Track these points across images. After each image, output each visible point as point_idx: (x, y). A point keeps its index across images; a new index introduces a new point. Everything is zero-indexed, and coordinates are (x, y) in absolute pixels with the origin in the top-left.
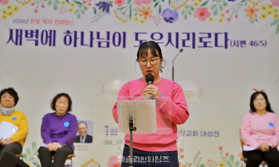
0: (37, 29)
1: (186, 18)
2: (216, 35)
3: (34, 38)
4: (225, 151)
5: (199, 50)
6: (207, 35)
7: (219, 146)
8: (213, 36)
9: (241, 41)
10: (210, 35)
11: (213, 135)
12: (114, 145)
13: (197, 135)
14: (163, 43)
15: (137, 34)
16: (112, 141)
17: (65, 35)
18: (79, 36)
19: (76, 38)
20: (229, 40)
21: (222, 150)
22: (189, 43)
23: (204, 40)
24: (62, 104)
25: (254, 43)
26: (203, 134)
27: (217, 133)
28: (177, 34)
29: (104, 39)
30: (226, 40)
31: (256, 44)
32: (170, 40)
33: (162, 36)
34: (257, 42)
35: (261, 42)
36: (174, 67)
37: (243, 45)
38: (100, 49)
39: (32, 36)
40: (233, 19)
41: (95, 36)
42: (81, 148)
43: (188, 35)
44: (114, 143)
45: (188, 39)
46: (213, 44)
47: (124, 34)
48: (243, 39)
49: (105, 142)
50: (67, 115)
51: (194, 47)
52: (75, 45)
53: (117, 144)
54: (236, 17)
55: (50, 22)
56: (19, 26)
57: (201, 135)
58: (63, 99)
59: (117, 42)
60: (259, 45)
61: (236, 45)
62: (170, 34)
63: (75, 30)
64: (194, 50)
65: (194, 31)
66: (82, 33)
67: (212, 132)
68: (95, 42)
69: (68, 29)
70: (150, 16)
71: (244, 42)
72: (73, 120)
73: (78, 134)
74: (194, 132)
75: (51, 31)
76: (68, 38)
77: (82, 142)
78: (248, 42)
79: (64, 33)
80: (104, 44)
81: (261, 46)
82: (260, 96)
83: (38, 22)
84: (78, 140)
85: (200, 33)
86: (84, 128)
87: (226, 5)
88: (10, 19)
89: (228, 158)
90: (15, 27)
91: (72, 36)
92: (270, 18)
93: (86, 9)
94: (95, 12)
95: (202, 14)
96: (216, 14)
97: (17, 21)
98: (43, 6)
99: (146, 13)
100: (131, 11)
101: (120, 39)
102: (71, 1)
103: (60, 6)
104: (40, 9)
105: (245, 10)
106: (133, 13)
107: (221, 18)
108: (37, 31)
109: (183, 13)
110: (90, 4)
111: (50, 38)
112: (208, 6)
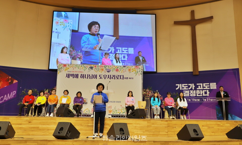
1: (113, 71)
2: (121, 76)
3: (73, 76)
4: (122, 106)
5: (116, 80)
6: (118, 76)
8: (120, 76)
9: (127, 78)
10: (119, 76)
13: (115, 102)
15: (100, 75)
18: (84, 75)
19: (84, 76)
22: (113, 78)
23: (117, 77)
24: (79, 95)
27: (120, 102)
28: (110, 75)
29: (91, 76)
30: (123, 77)
32: (108, 77)
33: (106, 76)
36: (108, 86)
41: (89, 75)
43: (113, 76)
45: (113, 77)
46: (120, 78)
47: (96, 75)
51: (115, 79)
52: (83, 78)
54: (126, 71)
55: (77, 72)
56: (69, 73)
58: (79, 94)
59: (94, 78)
61: (125, 79)
62: (108, 75)
66: (85, 75)
68: (89, 77)
70: (103, 71)
72: (82, 98)
73: (84, 102)
75: (77, 74)
76: (82, 76)
78: (129, 78)
80: (91, 78)
81: (132, 79)
82: (131, 92)
83: (74, 72)
86: (85, 100)
87: (123, 68)
88: (67, 71)
89: (123, 108)
90: (68, 73)
91: (83, 75)
92: (134, 72)
93: (86, 68)
94: (89, 69)
95: (117, 70)
96: (120, 70)
97: (68, 72)
98: (75, 68)
99: (102, 70)
100: (98, 69)
101: (95, 77)
102: (83, 67)
103: (80, 68)
104: (74, 69)
105: (128, 70)
106: (99, 70)
107: (122, 71)
108: (74, 74)
109: (112, 70)
110: (88, 67)
111: (77, 76)
112: (118, 68)
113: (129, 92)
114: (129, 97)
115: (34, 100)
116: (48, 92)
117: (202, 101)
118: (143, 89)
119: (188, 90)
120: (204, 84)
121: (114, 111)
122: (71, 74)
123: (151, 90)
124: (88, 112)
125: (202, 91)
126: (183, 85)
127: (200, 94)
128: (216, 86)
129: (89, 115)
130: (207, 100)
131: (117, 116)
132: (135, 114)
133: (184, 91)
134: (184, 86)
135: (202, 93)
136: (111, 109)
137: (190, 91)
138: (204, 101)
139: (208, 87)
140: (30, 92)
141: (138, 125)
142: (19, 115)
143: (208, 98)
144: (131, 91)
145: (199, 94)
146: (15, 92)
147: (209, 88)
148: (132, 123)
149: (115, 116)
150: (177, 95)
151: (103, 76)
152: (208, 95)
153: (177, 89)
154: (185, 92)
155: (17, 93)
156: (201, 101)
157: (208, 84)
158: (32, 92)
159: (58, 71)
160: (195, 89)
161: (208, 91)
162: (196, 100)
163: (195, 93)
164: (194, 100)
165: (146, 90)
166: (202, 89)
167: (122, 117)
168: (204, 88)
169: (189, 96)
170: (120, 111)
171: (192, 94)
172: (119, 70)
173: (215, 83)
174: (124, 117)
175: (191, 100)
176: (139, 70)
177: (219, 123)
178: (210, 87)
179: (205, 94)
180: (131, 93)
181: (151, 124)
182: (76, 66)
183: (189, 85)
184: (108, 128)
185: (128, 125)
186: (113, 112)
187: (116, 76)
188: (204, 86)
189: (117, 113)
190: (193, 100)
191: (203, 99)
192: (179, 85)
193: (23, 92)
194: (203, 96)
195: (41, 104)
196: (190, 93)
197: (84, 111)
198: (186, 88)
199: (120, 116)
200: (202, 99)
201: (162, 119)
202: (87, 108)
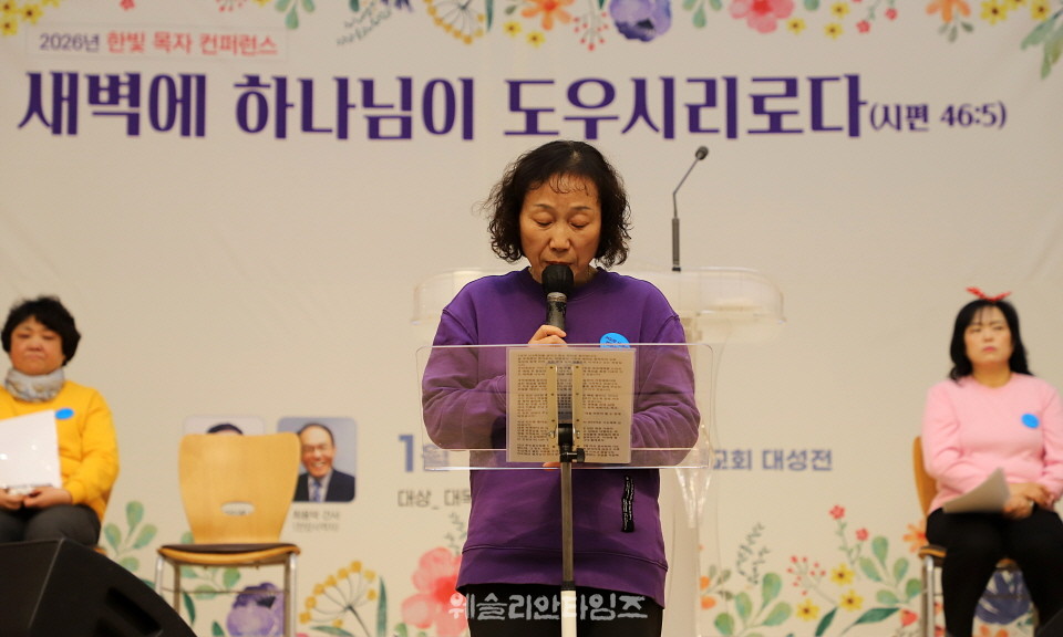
0: (133, 70)
1: (700, 21)
2: (816, 85)
3: (124, 105)
4: (853, 522)
5: (754, 149)
6: (781, 88)
7: (831, 507)
8: (804, 89)
9: (909, 109)
10: (791, 88)
11: (809, 463)
12: (435, 508)
13: (750, 466)
14: (615, 118)
15: (515, 87)
16: (429, 494)
17: (242, 91)
18: (294, 94)
19: (283, 105)
20: (864, 103)
21: (843, 520)
22: (714, 117)
23: (770, 105)
25: (961, 113)
26: (770, 460)
27: (823, 457)
28: (669, 84)
29: (391, 106)
30: (854, 103)
31: (965, 119)
32: (640, 109)
33: (610, 93)
34: (972, 111)
35: (985, 110)
36: (679, 216)
37: (919, 123)
38: (376, 143)
39: (114, 99)
40: (880, 23)
41: (355, 94)
42: (312, 520)
43: (711, 85)
44: (437, 499)
45: (711, 101)
46: (804, 120)
47: (468, 85)
48: (917, 101)
49: (404, 498)
51: (732, 132)
52: (281, 132)
53: (447, 504)
54: (892, 14)
55: (184, 42)
56: (65, 61)
57: (765, 467)
59: (439, 122)
60: (978, 121)
61: (891, 124)
62: (640, 85)
63: (280, 74)
64: (732, 142)
65: (730, 74)
66: (307, 86)
67: (804, 453)
68: (358, 119)
69: (253, 72)
70: (565, 17)
71: (921, 111)
74: (738, 453)
75: (186, 79)
76: (253, 103)
77: (315, 499)
78: (936, 113)
79: (238, 86)
80: (390, 127)
81: (986, 125)
83: (136, 42)
84: (300, 492)
85: (755, 80)
86: (321, 447)
88: (28, 36)
89: (867, 547)
90: (48, 64)
91: (271, 96)
95: (761, 6)
96: (814, 4)
97: (54, 42)
99: (551, 6)
101: (452, 106)
107: (834, 20)
108: (135, 79)
109: (688, 4)
111: (184, 105)
113: (964, 320)
114: (969, 390)
121: (736, 584)
122: (94, 81)
144: (991, 292)
151: (556, 97)
170: (825, 596)
180: (996, 315)
187: (746, 91)
189: (781, 612)
197: (311, 604)
202: (346, 564)
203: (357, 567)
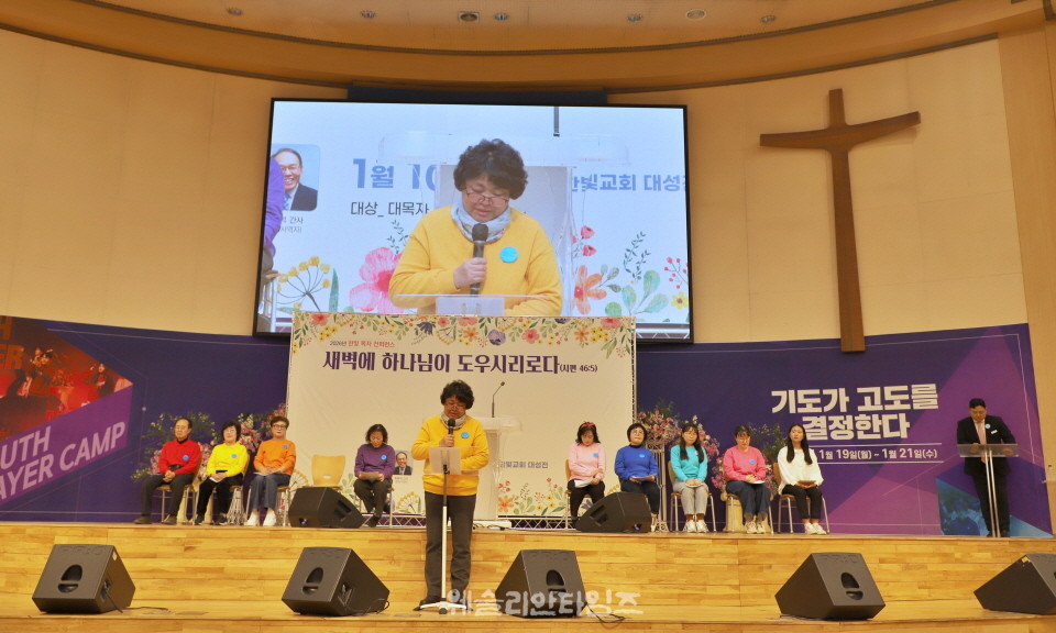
0: (355, 351)
1: (513, 340)
2: (545, 358)
3: (352, 361)
4: (553, 483)
5: (528, 376)
6: (535, 359)
7: (547, 478)
8: (542, 359)
9: (571, 366)
10: (539, 359)
11: (541, 466)
13: (525, 466)
14: (490, 367)
15: (461, 357)
17: (385, 357)
18: (399, 358)
19: (396, 361)
20: (559, 364)
21: (551, 482)
22: (517, 367)
23: (533, 364)
25: (585, 367)
26: (531, 465)
27: (545, 465)
28: (504, 357)
29: (426, 362)
31: (586, 369)
32: (496, 364)
33: (488, 359)
34: (588, 367)
35: (591, 367)
37: (574, 370)
38: (422, 372)
39: (349, 359)
40: (563, 342)
41: (416, 359)
43: (516, 358)
45: (516, 362)
46: (542, 368)
47: (448, 356)
48: (573, 364)
50: (384, 447)
51: (522, 371)
52: (395, 369)
54: (566, 339)
55: (369, 344)
56: (337, 348)
58: (376, 434)
59: (439, 367)
60: (589, 370)
61: (565, 370)
62: (496, 357)
63: (396, 352)
64: (522, 374)
65: (522, 355)
66: (403, 356)
67: (540, 463)
68: (416, 366)
69: (388, 351)
70: (476, 338)
71: (574, 366)
72: (390, 451)
73: (396, 465)
74: (522, 463)
75: (369, 354)
76: (387, 361)
77: (401, 474)
78: (578, 367)
79: (384, 355)
80: (425, 368)
81: (592, 371)
83: (356, 343)
84: (397, 472)
85: (529, 356)
86: (403, 459)
87: (555, 326)
88: (327, 341)
89: (557, 490)
90: (332, 349)
91: (392, 359)
92: (601, 342)
93: (407, 329)
94: (417, 333)
95: (530, 336)
96: (545, 336)
97: (334, 343)
98: (362, 327)
99: (472, 335)
100: (455, 332)
101: (444, 362)
102: (392, 322)
103: (379, 327)
104: (358, 331)
105: (576, 333)
106: (458, 334)
107: (550, 341)
108: (355, 353)
109: (510, 335)
110: (411, 325)
111: (368, 361)
112: (537, 328)
115: (197, 461)
116: (254, 428)
117: (881, 457)
118: (638, 412)
119: (823, 414)
120: (888, 390)
121: (520, 500)
122: (344, 354)
123: (672, 416)
124: (416, 506)
125: (880, 418)
126: (801, 393)
127: (870, 431)
128: (936, 396)
129: (419, 519)
130: (899, 454)
131: (533, 524)
132: (606, 515)
133: (805, 419)
134: (806, 396)
135: (881, 427)
136: (509, 495)
137: (831, 418)
138: (888, 459)
139: (903, 402)
140: (182, 427)
141: (619, 560)
142: (142, 518)
143: (906, 448)
145: (866, 432)
146: (122, 425)
147: (907, 407)
148: (596, 552)
149: (523, 524)
150: (777, 433)
151: (473, 360)
152: (903, 434)
153: (775, 410)
154: (810, 422)
155: (129, 430)
156: (874, 459)
157: (905, 388)
158: (190, 426)
159: (294, 342)
160: (853, 410)
161: (902, 417)
162: (854, 457)
163: (850, 426)
164: (846, 454)
165: (648, 416)
166: (880, 408)
167: (554, 526)
168: (888, 407)
169: (826, 438)
170: (545, 503)
171: (837, 429)
172: (539, 333)
173: (933, 386)
174: (563, 526)
175: (835, 455)
176: (619, 336)
177: (947, 549)
178: (910, 401)
179: (891, 431)
181: (673, 554)
182: (365, 320)
183: (826, 392)
184: (498, 571)
185: (579, 559)
186: (518, 507)
187: (526, 359)
188: (888, 397)
189: (533, 508)
190: (842, 455)
191: (885, 450)
192: (783, 394)
193: (152, 428)
194: (883, 440)
195: (228, 474)
196: (831, 427)
197: (400, 504)
198: (815, 405)
199: (543, 524)
200: (879, 450)
201: (715, 535)
202: (409, 492)
203: (412, 494)
